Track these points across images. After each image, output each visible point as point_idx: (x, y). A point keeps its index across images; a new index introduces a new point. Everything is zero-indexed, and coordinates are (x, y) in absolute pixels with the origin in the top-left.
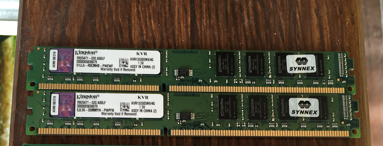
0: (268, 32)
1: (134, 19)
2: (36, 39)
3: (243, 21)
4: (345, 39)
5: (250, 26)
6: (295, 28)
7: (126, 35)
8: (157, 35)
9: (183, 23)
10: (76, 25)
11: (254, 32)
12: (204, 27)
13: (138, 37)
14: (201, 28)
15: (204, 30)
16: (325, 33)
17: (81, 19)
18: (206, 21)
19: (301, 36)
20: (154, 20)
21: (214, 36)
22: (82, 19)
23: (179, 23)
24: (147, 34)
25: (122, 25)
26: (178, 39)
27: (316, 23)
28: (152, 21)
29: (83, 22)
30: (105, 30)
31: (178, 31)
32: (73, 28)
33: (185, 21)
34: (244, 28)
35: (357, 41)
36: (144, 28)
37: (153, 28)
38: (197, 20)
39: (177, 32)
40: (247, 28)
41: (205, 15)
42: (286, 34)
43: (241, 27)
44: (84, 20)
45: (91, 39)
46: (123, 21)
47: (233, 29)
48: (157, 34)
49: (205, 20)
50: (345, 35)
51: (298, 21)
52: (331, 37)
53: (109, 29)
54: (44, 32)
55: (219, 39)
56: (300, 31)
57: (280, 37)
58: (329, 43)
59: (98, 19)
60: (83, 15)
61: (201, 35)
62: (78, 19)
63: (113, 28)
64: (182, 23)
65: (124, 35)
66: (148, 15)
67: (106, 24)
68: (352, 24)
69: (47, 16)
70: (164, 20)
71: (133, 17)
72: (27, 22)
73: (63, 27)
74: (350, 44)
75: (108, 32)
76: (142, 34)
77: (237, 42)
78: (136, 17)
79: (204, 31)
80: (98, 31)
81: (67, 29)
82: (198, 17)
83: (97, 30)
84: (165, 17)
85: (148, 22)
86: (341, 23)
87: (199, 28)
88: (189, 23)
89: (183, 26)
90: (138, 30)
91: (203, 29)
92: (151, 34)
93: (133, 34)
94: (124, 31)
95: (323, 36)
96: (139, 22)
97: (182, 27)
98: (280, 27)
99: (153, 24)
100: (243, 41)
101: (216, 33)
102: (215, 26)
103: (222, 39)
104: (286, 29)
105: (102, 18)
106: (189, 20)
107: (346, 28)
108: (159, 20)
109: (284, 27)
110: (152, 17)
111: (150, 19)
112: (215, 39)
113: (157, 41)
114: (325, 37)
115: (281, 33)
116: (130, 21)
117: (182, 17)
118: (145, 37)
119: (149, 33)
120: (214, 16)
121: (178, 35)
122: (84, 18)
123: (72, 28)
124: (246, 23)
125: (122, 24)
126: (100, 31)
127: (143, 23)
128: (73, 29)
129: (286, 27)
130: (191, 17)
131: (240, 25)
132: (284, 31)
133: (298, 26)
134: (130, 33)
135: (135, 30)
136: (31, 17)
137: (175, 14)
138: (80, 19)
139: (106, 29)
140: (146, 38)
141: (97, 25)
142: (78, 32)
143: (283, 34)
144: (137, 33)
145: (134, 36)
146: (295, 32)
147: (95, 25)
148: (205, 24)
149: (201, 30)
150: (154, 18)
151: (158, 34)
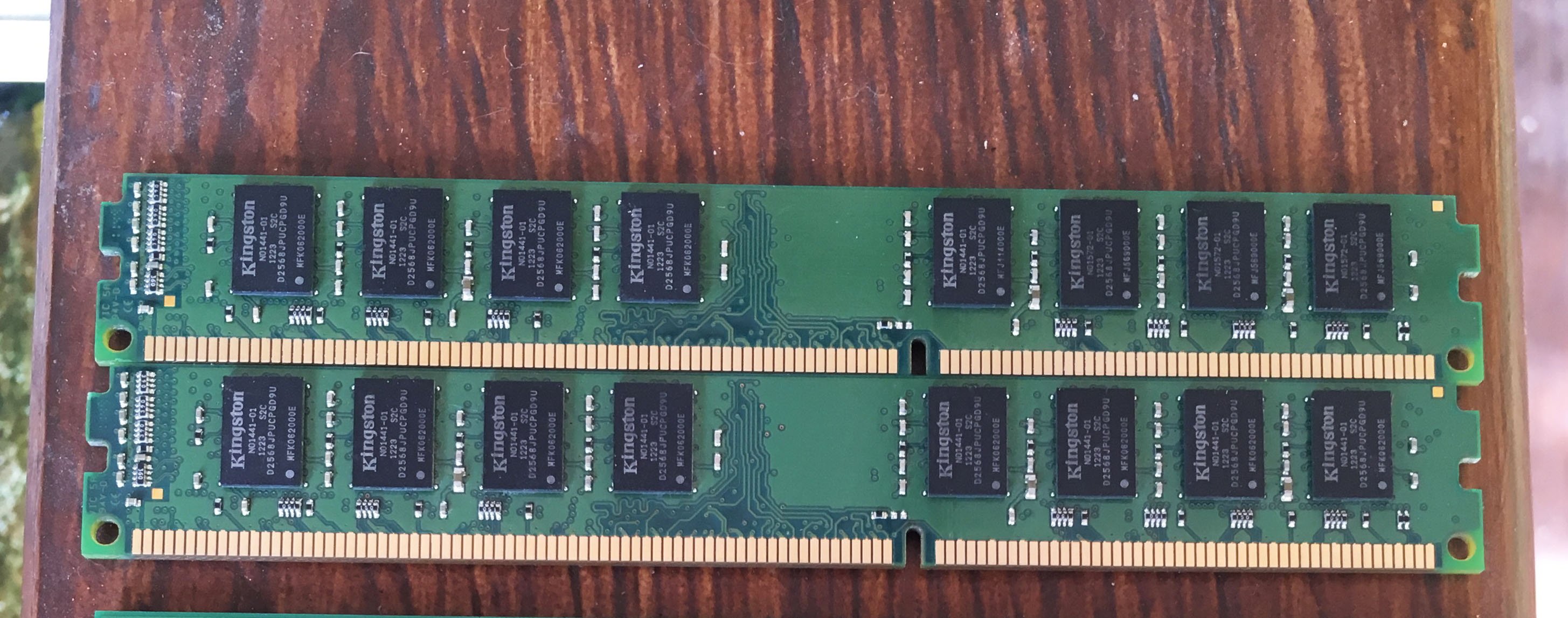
0: (1104, 87)
1: (536, 40)
2: (124, 135)
3: (997, 42)
4: (1432, 116)
5: (1028, 64)
6: (1220, 72)
7: (502, 113)
8: (634, 112)
9: (744, 54)
10: (290, 72)
11: (1045, 90)
12: (831, 70)
13: (550, 122)
14: (818, 75)
15: (832, 82)
16: (1348, 89)
17: (311, 44)
18: (842, 45)
19: (1243, 106)
20: (618, 45)
21: (874, 110)
22: (316, 47)
23: (726, 55)
24: (590, 105)
25: (483, 69)
26: (721, 124)
27: (1313, 48)
28: (612, 51)
29: (318, 59)
30: (412, 91)
31: (722, 90)
32: (277, 83)
33: (751, 47)
34: (1003, 72)
35: (1484, 126)
36: (575, 80)
37: (616, 81)
38: (802, 39)
39: (715, 96)
40: (1013, 73)
41: (835, 21)
42: (1180, 99)
43: (988, 73)
44: (322, 49)
45: (352, 133)
46: (486, 52)
47: (955, 76)
48: (634, 107)
49: (836, 42)
50: (1432, 100)
51: (1234, 38)
52: (1372, 109)
53: (427, 89)
54: (156, 109)
55: (895, 123)
56: (1243, 83)
57: (1156, 110)
58: (1366, 135)
59: (380, 46)
60: (321, 28)
61: (820, 104)
62: (299, 48)
63: (447, 81)
64: (738, 54)
65: (493, 114)
66: (593, 24)
67: (417, 64)
68: (1466, 49)
69: (166, 34)
70: (660, 41)
71: (530, 34)
72: (85, 61)
73: (235, 83)
74: (1453, 138)
75: (423, 99)
76: (567, 109)
77: (972, 138)
78: (543, 34)
79: (834, 89)
80: (384, 95)
81: (252, 89)
82: (806, 26)
83: (379, 92)
84: (667, 27)
85: (594, 55)
86: (1419, 46)
87: (809, 77)
88: (770, 55)
89: (744, 69)
90: (551, 89)
91: (827, 82)
92: (605, 109)
93: (531, 107)
94: (492, 95)
95: (1340, 104)
96: (555, 54)
97: (738, 70)
98: (1158, 68)
99: (614, 61)
100: (996, 130)
101: (882, 97)
102: (880, 66)
103: (907, 123)
104: (1182, 78)
105: (399, 39)
106: (769, 44)
107: (1439, 66)
108: (638, 42)
109: (1172, 68)
110: (611, 30)
111: (602, 39)
112: (879, 123)
113: (632, 139)
114: (1350, 108)
115: (1158, 95)
116: (516, 50)
117: (738, 29)
118: (580, 120)
119: (598, 103)
120: (872, 24)
121: (721, 108)
122: (322, 40)
123: (272, 86)
124: (1011, 51)
125: (482, 62)
126: (392, 94)
127: (570, 56)
128: (276, 91)
129: (1182, 67)
130: (778, 28)
131: (987, 63)
132: (1175, 85)
133: (1233, 63)
134: (519, 103)
135: (538, 88)
136: (99, 43)
137: (707, 15)
138: (305, 47)
139: (414, 87)
140: (587, 126)
141: (379, 71)
142: (299, 105)
143: (1169, 98)
144: (546, 103)
145: (537, 116)
146: (1220, 85)
147: (372, 70)
148: (836, 60)
149: (820, 83)
150: (617, 35)
151: (638, 107)
